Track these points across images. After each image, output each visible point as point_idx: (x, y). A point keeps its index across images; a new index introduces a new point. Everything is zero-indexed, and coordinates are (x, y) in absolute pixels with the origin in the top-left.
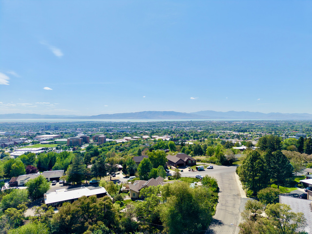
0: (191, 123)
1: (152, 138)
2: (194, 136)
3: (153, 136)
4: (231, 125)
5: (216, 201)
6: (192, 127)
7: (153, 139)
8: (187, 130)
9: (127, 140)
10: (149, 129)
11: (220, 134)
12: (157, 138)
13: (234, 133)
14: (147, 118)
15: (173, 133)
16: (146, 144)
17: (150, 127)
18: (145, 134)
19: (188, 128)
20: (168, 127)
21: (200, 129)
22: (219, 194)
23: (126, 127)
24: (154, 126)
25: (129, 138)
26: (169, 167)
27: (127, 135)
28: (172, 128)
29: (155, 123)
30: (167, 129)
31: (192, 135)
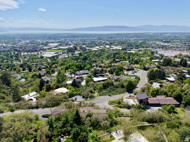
0: (135, 35)
1: (111, 47)
2: (136, 47)
3: (112, 46)
4: (162, 37)
5: (138, 83)
6: (136, 38)
7: (112, 49)
8: (132, 40)
9: (98, 49)
10: (108, 40)
11: (152, 44)
12: (115, 48)
13: (162, 44)
14: (106, 30)
15: (124, 43)
16: (109, 52)
17: (109, 38)
18: (107, 44)
19: (133, 39)
20: (120, 38)
21: (141, 40)
22: (140, 81)
23: (94, 38)
24: (111, 38)
25: (98, 47)
26: (124, 70)
27: (96, 45)
28: (123, 39)
29: (111, 34)
30: (119, 40)
31: (135, 45)
